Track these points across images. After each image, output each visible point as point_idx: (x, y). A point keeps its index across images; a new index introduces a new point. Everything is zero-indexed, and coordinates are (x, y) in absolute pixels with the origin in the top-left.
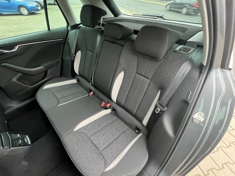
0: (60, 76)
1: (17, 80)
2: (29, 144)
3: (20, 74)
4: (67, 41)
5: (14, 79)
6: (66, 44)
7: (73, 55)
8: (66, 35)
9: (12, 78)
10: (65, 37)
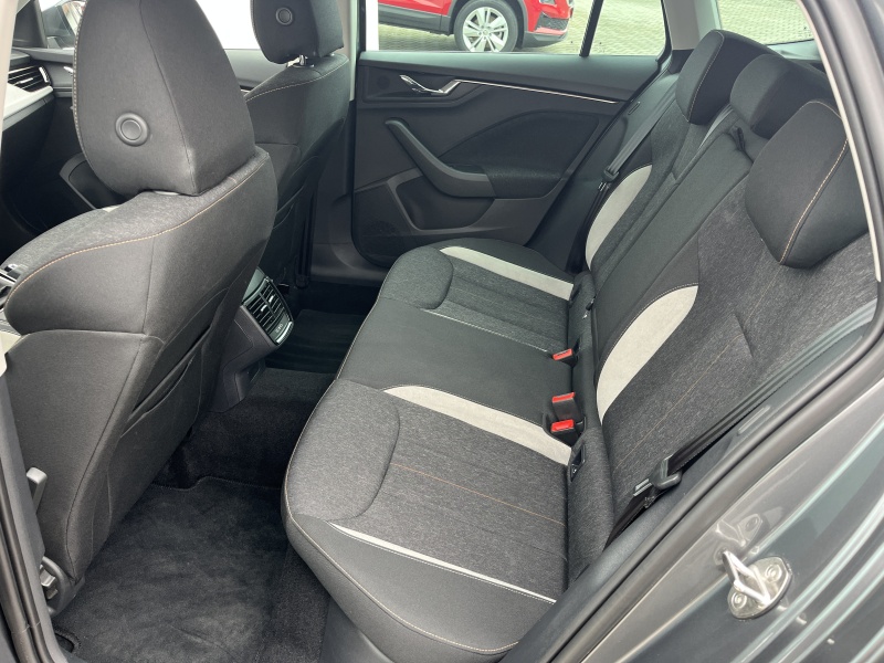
0: (526, 245)
1: (401, 188)
2: (278, 341)
3: (414, 174)
4: (626, 114)
5: (393, 183)
6: (619, 124)
7: (612, 174)
8: (636, 89)
9: (391, 177)
10: (627, 98)
